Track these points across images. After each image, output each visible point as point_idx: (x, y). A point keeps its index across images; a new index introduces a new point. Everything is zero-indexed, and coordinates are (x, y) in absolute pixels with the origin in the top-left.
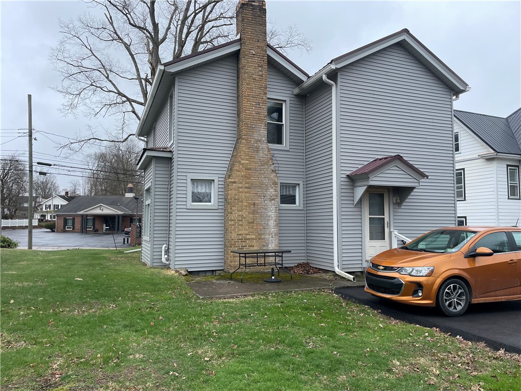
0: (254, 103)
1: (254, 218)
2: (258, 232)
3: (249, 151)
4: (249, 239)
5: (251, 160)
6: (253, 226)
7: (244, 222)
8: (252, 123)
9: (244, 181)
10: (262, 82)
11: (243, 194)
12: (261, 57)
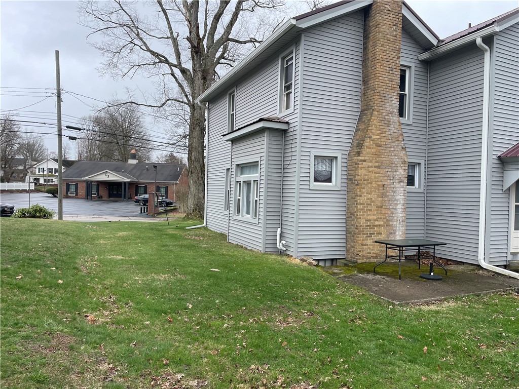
0: (388, 69)
1: (383, 202)
2: (386, 218)
3: (380, 124)
4: (377, 226)
5: (382, 135)
6: (382, 211)
7: (373, 207)
8: (385, 92)
9: (374, 159)
10: (396, 44)
11: (372, 175)
12: (396, 14)
